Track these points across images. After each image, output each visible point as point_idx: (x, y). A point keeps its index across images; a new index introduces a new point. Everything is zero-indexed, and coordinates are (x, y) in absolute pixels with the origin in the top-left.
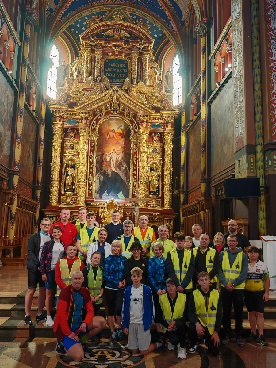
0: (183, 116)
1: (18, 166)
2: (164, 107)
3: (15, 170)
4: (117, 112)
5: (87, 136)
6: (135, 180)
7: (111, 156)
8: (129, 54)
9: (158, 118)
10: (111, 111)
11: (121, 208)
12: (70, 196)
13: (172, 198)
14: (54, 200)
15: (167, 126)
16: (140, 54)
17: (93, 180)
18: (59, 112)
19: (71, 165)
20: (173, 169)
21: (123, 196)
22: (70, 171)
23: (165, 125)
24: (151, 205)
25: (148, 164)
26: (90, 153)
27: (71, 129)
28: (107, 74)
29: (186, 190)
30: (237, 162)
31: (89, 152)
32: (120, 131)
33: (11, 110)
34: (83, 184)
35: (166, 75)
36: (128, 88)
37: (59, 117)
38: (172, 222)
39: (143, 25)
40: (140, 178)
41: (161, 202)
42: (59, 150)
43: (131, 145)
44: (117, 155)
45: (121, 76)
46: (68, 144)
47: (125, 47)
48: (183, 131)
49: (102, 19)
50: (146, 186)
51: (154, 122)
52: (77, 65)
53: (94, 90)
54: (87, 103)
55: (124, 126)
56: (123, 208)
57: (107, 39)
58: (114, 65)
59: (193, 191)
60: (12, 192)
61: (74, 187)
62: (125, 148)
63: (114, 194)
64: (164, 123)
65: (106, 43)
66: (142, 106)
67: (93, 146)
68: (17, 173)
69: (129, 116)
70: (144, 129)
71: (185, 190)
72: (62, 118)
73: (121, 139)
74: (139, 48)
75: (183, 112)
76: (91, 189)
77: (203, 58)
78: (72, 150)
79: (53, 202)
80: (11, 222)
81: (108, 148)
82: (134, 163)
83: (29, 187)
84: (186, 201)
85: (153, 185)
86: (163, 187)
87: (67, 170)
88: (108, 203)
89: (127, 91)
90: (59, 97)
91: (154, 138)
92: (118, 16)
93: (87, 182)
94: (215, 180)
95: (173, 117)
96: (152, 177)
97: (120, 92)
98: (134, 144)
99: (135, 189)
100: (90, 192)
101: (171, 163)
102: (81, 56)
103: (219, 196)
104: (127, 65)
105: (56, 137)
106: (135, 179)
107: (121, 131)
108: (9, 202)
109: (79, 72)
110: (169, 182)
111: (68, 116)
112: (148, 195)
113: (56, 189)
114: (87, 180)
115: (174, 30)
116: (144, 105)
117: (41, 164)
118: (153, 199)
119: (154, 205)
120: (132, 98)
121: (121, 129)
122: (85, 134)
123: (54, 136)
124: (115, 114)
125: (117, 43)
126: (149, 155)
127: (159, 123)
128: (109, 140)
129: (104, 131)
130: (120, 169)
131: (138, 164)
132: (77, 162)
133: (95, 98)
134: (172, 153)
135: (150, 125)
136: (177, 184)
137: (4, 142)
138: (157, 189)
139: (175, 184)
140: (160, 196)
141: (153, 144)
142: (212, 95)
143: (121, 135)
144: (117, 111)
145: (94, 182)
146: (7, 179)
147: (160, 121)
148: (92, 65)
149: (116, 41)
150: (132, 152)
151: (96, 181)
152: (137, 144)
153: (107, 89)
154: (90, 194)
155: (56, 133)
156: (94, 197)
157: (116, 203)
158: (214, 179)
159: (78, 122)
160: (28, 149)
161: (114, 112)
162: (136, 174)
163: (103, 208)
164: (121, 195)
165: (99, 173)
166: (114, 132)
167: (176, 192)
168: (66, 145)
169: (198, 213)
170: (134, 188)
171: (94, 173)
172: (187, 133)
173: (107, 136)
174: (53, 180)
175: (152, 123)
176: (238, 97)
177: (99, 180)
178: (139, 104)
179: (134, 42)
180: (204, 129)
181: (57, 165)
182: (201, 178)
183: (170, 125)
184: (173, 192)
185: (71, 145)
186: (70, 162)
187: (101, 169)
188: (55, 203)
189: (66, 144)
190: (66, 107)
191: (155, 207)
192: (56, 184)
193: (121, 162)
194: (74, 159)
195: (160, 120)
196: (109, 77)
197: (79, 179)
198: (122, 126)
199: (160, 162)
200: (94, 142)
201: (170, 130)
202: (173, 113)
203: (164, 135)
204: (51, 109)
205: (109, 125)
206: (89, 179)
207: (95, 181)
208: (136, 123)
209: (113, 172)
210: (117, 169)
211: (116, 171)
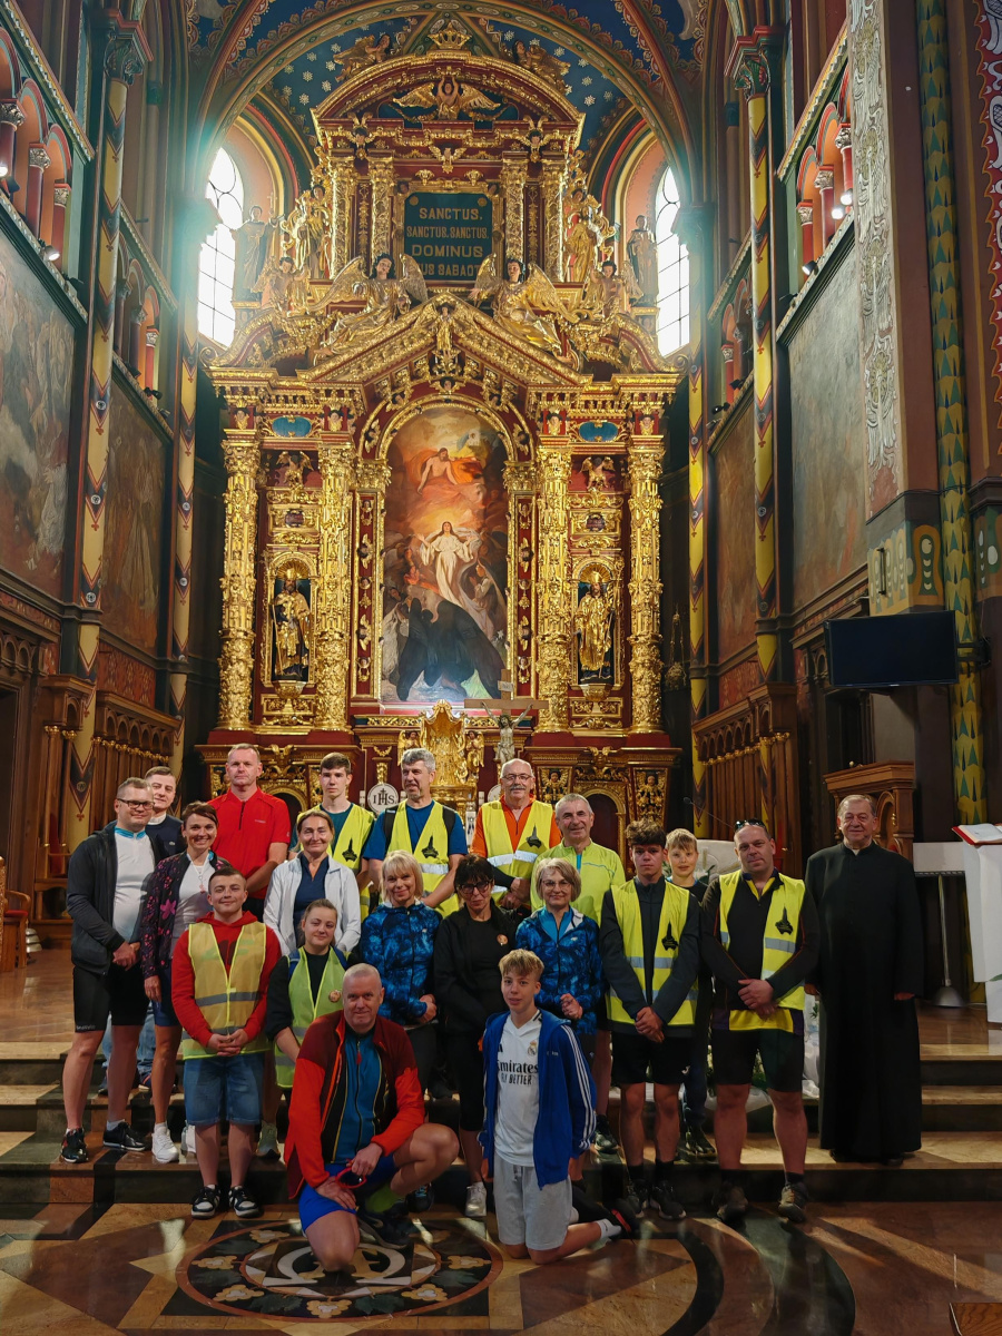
0: (695, 390)
1: (96, 591)
2: (626, 360)
3: (83, 606)
4: (452, 386)
5: (346, 476)
6: (526, 632)
7: (438, 547)
8: (492, 174)
9: (604, 402)
10: (433, 382)
11: (476, 735)
12: (294, 696)
13: (662, 694)
14: (234, 710)
15: (638, 432)
16: (535, 169)
17: (373, 636)
18: (246, 391)
19: (294, 581)
20: (662, 588)
21: (485, 691)
22: (290, 604)
23: (630, 425)
24: (586, 720)
25: (570, 570)
26: (361, 539)
27: (291, 453)
28: (414, 246)
29: (710, 662)
30: (876, 554)
31: (357, 536)
32: (466, 453)
33: (63, 390)
34: (337, 649)
35: (629, 244)
36: (492, 297)
37: (245, 410)
38: (662, 782)
39: (541, 63)
40: (543, 623)
41: (622, 710)
42: (248, 529)
43: (507, 503)
44: (458, 543)
45: (467, 253)
46: (280, 508)
47: (479, 145)
48: (695, 447)
49: (390, 46)
50: (564, 652)
51: (589, 418)
52: (308, 218)
53: (369, 309)
54: (346, 357)
55: (482, 434)
56: (485, 735)
57: (412, 120)
58: (442, 213)
59: (734, 667)
60: (73, 684)
61: (305, 662)
62: (485, 514)
63: (451, 685)
64: (627, 420)
65: (407, 135)
66: (545, 360)
67: (372, 511)
68: (93, 615)
69: (499, 396)
70: (554, 443)
71: (707, 663)
72: (255, 414)
73: (472, 483)
74: (528, 148)
75: (694, 375)
76: (366, 667)
77: (757, 175)
78: (294, 530)
79: (231, 718)
80: (78, 793)
81: (423, 519)
82: (520, 568)
83: (144, 664)
84: (712, 702)
85: (593, 649)
86: (628, 655)
87: (280, 602)
88: (428, 716)
89: (487, 307)
90: (245, 338)
91: (593, 476)
92: (450, 33)
93: (351, 641)
94: (809, 623)
95: (660, 395)
96: (588, 617)
97: (462, 312)
98: (520, 501)
99: (526, 663)
100: (365, 678)
101: (656, 566)
102: (320, 185)
103: (822, 681)
104: (486, 212)
105: (236, 482)
106: (523, 627)
107: (472, 455)
108: (65, 719)
109: (315, 244)
110: (649, 636)
111: (279, 408)
112: (574, 684)
113: (242, 669)
114: (351, 635)
115: (654, 77)
116: (550, 354)
117: (185, 582)
118: (592, 697)
119: (594, 722)
120: (507, 332)
121: (470, 447)
122: (341, 470)
123: (230, 480)
124: (449, 392)
125: (448, 135)
126: (576, 537)
127: (607, 418)
128: (428, 488)
129: (407, 458)
130: (471, 594)
131: (533, 574)
132: (313, 573)
133: (371, 336)
134: (657, 527)
135: (576, 429)
136: (677, 641)
137: (41, 509)
138: (605, 660)
139: (669, 642)
140: (617, 686)
141: (590, 498)
142: (791, 312)
143: (472, 470)
144: (453, 382)
145: (376, 641)
146: (55, 640)
147: (612, 412)
148: (359, 218)
149: (443, 127)
150: (511, 531)
151: (386, 639)
152: (530, 501)
153: (416, 303)
154: (365, 687)
155: (236, 468)
156: (378, 696)
157: (457, 716)
158: (805, 621)
159: (314, 425)
160: (134, 531)
161: (443, 385)
162: (529, 609)
163: (413, 735)
164: (475, 687)
165: (393, 611)
166: (446, 459)
167: (675, 670)
168: (273, 510)
169: (752, 745)
170: (523, 661)
171: (378, 610)
172: (709, 452)
173: (422, 472)
174: (230, 640)
175: (584, 419)
176: (875, 314)
177: (395, 635)
178: (531, 351)
179: (511, 127)
180: (767, 438)
181: (243, 583)
182: (758, 617)
183: (647, 427)
184: (664, 671)
185: (291, 510)
186: (289, 573)
187: (400, 594)
188: (238, 721)
189: (275, 506)
190: (270, 375)
191: (600, 727)
192: (240, 654)
193: (475, 566)
194: (303, 563)
195: (612, 407)
196: (419, 260)
197: (323, 633)
198: (473, 435)
199: (614, 562)
200: (372, 498)
201: (649, 444)
202: (658, 381)
203: (626, 465)
204: (218, 384)
205: (426, 432)
206: (358, 632)
207: (380, 639)
208: (523, 423)
209: (445, 602)
210: (459, 592)
211: (455, 602)
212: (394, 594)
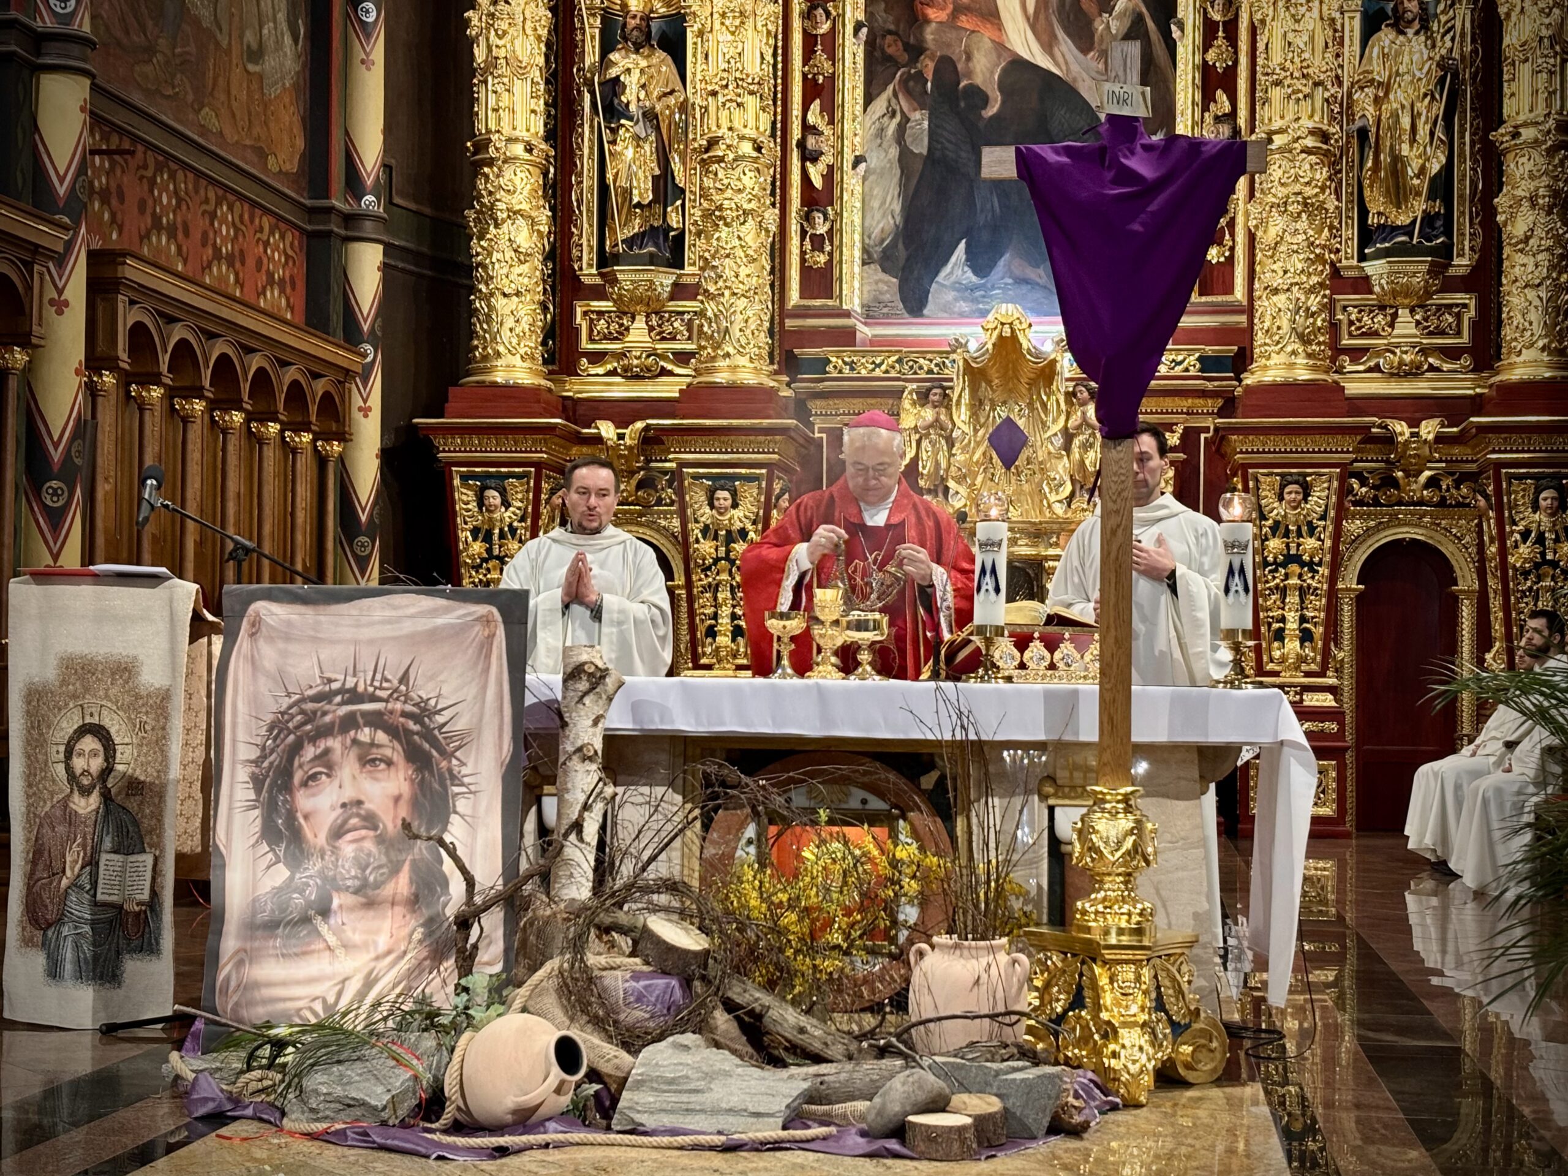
3: (43, 21)
12: (651, 305)
14: (505, 334)
22: (636, 74)
24: (1378, 354)
34: (748, 180)
40: (1268, 101)
41: (1475, 325)
50: (1322, 174)
61: (674, 220)
68: (71, 48)
76: (822, 229)
79: (498, 354)
85: (1398, 168)
86: (1493, 177)
87: (613, 72)
88: (973, 346)
93: (783, 163)
96: (1387, 87)
100: (822, 259)
106: (1218, 119)
110: (1552, 123)
112: (1349, 261)
113: (522, 235)
114: (783, 147)
117: (371, 12)
118: (1394, 294)
119: (1397, 357)
138: (1431, 196)
140: (1462, 263)
145: (847, 166)
151: (875, 160)
154: (819, 281)
156: (852, 303)
157: (1047, 348)
162: (1232, 71)
165: (891, 88)
171: (852, 88)
174: (491, 163)
177: (894, 152)
181: (520, 20)
187: (907, 47)
188: (517, 360)
191: (1413, 372)
192: (518, 198)
197: (713, 143)
206: (801, 144)
207: (858, 161)
210: (1054, 36)
211: (1043, 61)
212: (893, 48)
